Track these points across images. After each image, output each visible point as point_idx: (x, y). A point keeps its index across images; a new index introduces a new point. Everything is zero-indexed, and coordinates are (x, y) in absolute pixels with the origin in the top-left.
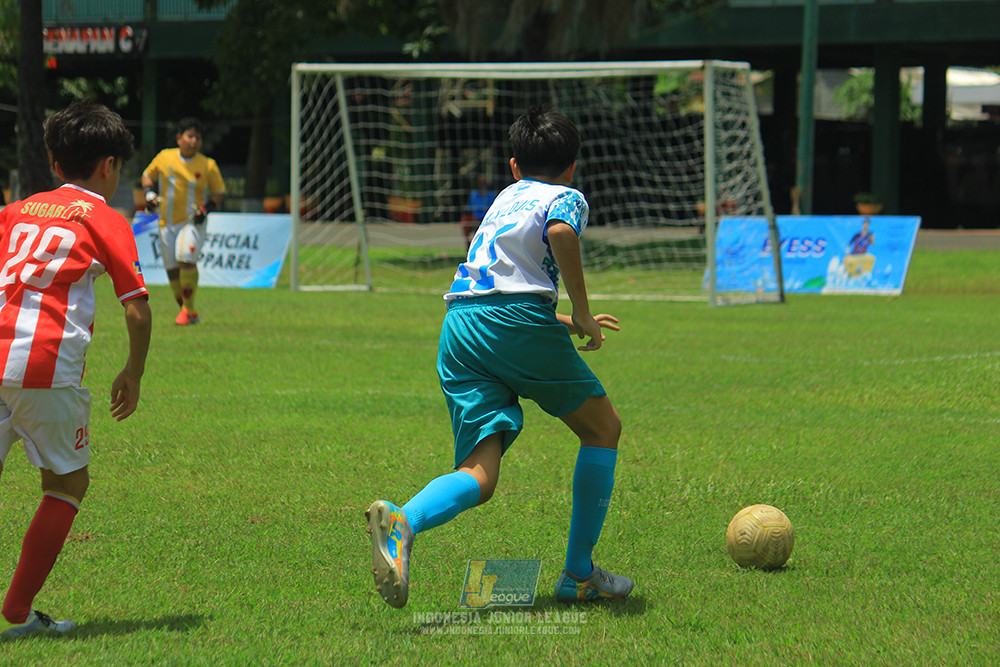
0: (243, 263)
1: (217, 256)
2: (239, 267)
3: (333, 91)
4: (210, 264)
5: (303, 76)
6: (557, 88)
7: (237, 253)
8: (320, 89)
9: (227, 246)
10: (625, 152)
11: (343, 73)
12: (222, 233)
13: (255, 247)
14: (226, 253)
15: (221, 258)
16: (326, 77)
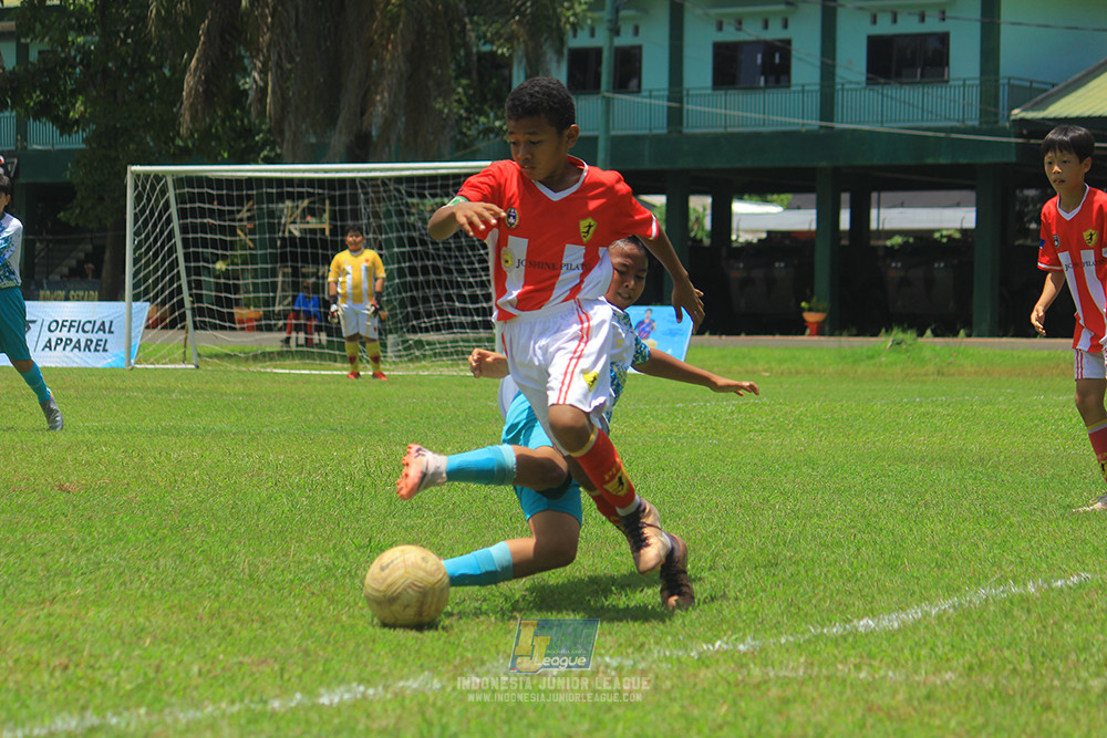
0: (101, 347)
1: (75, 340)
2: (96, 350)
3: (164, 191)
4: (68, 348)
5: (137, 176)
6: (363, 186)
7: (94, 337)
8: (153, 188)
9: (84, 331)
10: (423, 243)
11: (172, 173)
12: (77, 319)
13: (110, 332)
14: (83, 337)
15: (79, 341)
16: (158, 177)
